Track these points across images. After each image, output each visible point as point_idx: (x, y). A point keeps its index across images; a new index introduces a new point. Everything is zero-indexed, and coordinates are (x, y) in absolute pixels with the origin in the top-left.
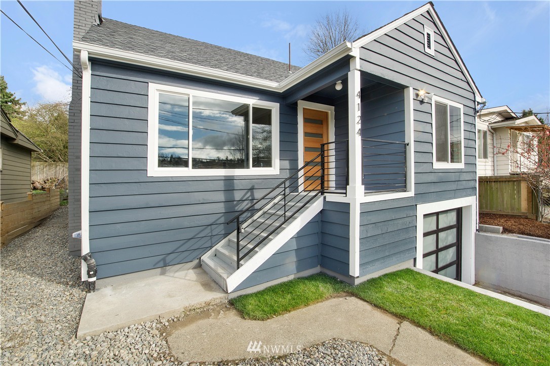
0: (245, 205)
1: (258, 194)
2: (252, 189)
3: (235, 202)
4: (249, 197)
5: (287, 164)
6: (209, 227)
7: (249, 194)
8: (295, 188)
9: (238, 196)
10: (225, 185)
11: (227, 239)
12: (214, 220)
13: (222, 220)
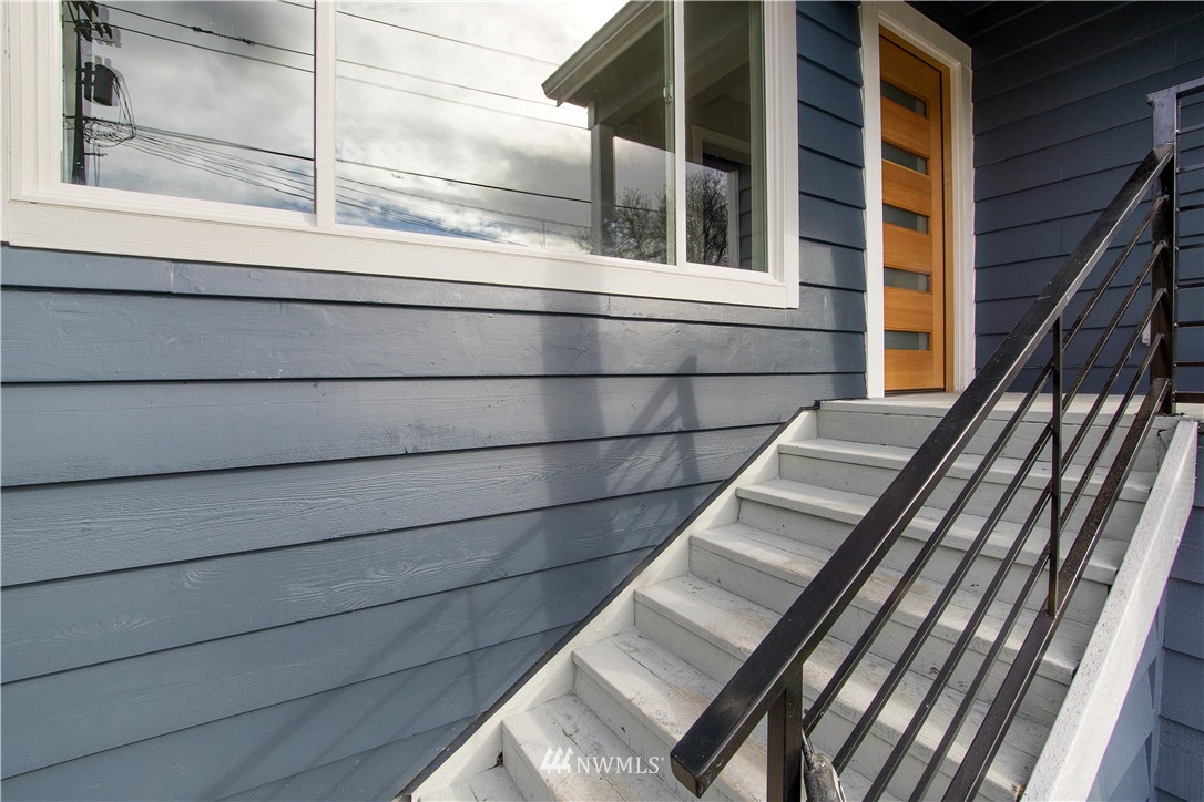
0: (654, 465)
1: (713, 403)
2: (684, 375)
3: (604, 446)
4: (671, 418)
5: (825, 265)
6: (461, 600)
7: (670, 405)
8: (851, 378)
9: (619, 407)
10: (549, 346)
11: (559, 660)
12: (484, 557)
13: (536, 554)
